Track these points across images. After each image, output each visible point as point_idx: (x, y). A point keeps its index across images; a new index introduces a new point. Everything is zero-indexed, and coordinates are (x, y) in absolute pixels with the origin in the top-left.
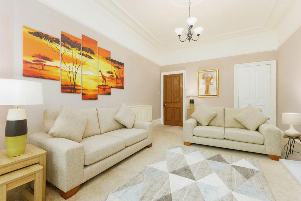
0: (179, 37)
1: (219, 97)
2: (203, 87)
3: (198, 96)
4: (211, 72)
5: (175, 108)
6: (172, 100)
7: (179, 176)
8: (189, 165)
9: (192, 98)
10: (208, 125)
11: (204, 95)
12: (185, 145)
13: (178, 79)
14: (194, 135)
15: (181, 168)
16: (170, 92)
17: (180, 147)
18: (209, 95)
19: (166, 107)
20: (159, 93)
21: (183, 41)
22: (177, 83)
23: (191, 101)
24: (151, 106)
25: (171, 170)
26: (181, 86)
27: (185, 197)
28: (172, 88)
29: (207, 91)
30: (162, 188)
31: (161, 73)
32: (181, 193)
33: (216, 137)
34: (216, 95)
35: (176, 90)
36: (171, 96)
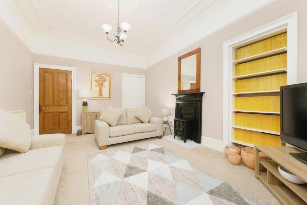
0: (106, 34)
1: (110, 99)
2: (96, 89)
3: (91, 98)
4: (104, 76)
5: (60, 112)
6: (55, 102)
7: (133, 176)
8: (128, 163)
9: (85, 100)
10: (116, 125)
11: (96, 97)
12: (100, 150)
13: (65, 77)
14: (110, 137)
15: (125, 169)
16: (51, 91)
17: (99, 153)
18: (102, 97)
19: (44, 111)
20: (31, 93)
21: (111, 41)
22: (62, 81)
23: (85, 103)
24: (25, 112)
25: (122, 176)
26: (69, 85)
27: (158, 185)
28: (56, 87)
29: (101, 94)
30: (136, 193)
31: (35, 65)
32: (153, 185)
33: (129, 133)
34: (108, 97)
35: (61, 90)
36: (54, 98)
